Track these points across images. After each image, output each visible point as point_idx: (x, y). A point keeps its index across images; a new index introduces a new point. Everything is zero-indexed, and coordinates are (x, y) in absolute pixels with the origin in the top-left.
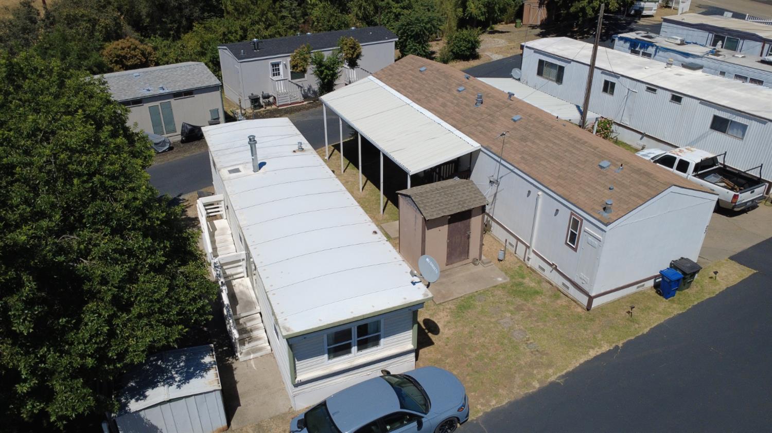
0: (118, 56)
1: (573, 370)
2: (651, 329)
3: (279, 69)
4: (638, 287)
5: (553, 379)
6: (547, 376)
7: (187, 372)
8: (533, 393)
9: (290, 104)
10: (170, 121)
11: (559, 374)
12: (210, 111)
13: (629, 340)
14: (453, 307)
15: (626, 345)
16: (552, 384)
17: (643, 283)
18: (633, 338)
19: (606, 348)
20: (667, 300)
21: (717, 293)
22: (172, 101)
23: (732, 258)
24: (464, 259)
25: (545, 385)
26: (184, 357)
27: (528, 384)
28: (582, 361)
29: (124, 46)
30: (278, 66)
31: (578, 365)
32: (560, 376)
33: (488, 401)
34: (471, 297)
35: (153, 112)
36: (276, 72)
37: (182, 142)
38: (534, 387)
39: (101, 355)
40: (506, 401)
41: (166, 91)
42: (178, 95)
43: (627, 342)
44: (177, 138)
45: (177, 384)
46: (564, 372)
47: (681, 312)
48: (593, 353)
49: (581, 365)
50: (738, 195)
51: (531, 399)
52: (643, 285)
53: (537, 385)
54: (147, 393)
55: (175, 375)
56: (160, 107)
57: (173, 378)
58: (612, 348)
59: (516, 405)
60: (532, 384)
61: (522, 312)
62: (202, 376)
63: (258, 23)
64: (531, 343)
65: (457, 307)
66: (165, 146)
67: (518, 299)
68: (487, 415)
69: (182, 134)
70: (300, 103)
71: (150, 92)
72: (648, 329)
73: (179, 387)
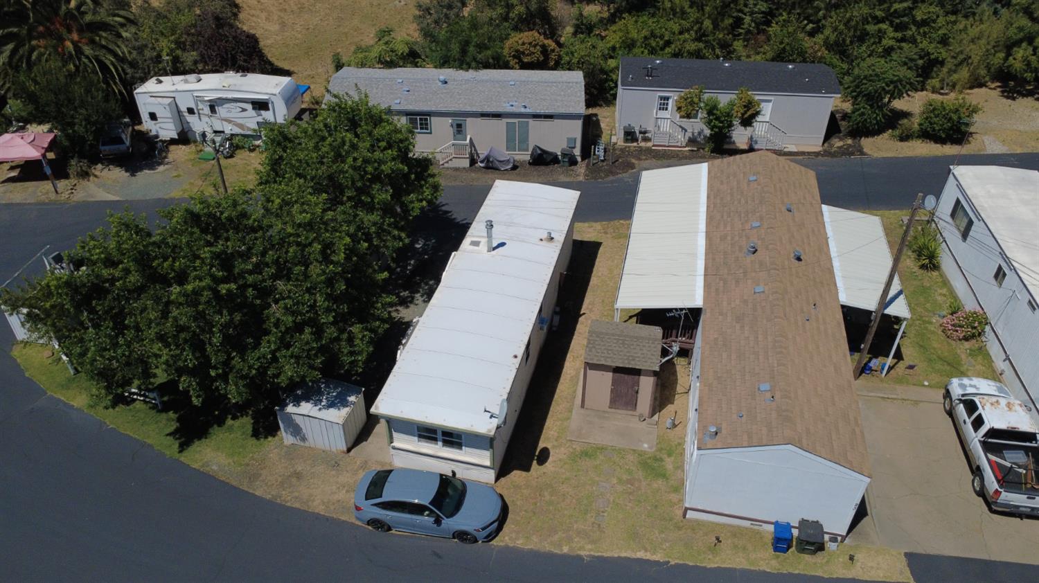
0: (517, 51)
1: (608, 557)
2: (718, 567)
3: (667, 104)
4: (752, 524)
5: (582, 553)
6: (582, 548)
7: (333, 401)
8: (556, 553)
9: (668, 147)
10: (524, 140)
11: (592, 553)
12: (568, 138)
13: (685, 564)
14: (578, 449)
15: (677, 565)
16: (580, 558)
17: (761, 524)
18: (691, 564)
19: (658, 557)
20: (773, 553)
21: (835, 576)
22: (531, 121)
23: (909, 556)
24: (630, 410)
25: (572, 554)
26: (340, 389)
27: (560, 546)
28: (623, 555)
29: (525, 41)
30: (668, 100)
31: (616, 555)
32: (591, 555)
33: (517, 539)
34: (602, 449)
35: (510, 128)
36: (663, 107)
37: (530, 163)
38: (562, 550)
39: (262, 371)
40: (530, 547)
41: (528, 110)
42: (536, 116)
43: (683, 564)
44: (525, 157)
45: (320, 407)
46: (596, 554)
47: (769, 570)
48: (641, 555)
49: (619, 557)
50: (1001, 492)
51: (551, 556)
52: (761, 526)
53: (565, 550)
54: (301, 404)
55: (324, 400)
56: (517, 124)
57: (321, 401)
58: (661, 561)
59: (536, 555)
60: (562, 547)
61: (629, 486)
62: (339, 409)
63: (688, 31)
64: (604, 516)
65: (581, 450)
66: (508, 165)
67: (640, 473)
68: (507, 547)
69: (532, 155)
70: (681, 147)
71: (513, 108)
72: (716, 566)
73: (320, 409)
